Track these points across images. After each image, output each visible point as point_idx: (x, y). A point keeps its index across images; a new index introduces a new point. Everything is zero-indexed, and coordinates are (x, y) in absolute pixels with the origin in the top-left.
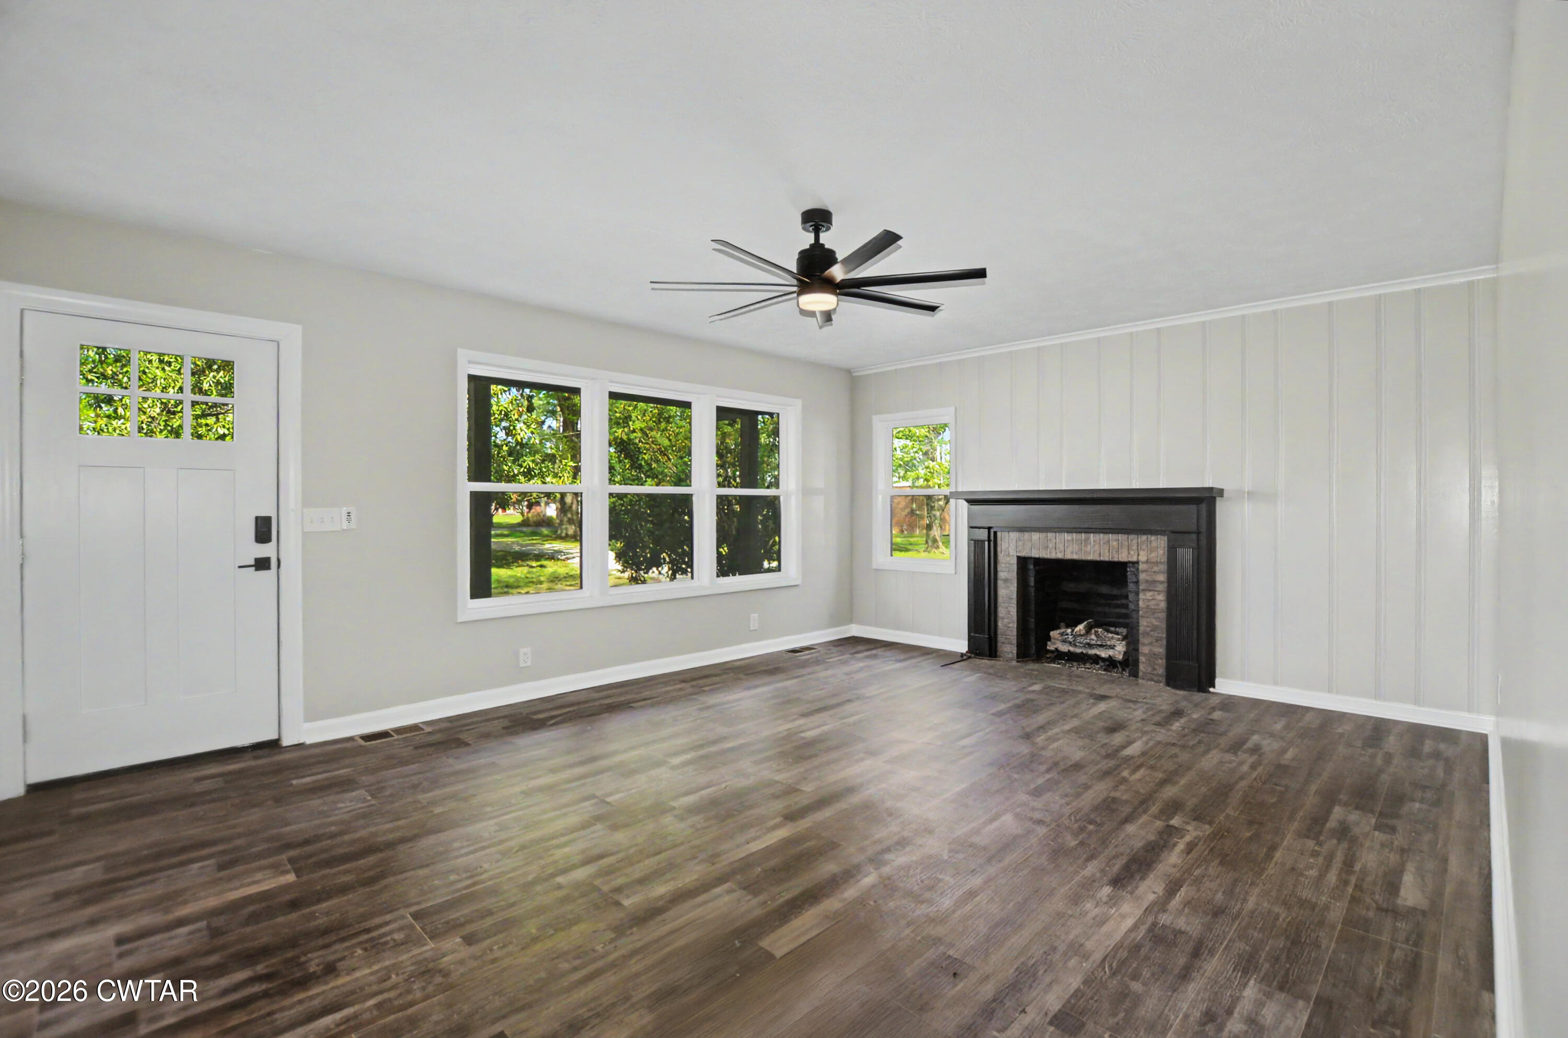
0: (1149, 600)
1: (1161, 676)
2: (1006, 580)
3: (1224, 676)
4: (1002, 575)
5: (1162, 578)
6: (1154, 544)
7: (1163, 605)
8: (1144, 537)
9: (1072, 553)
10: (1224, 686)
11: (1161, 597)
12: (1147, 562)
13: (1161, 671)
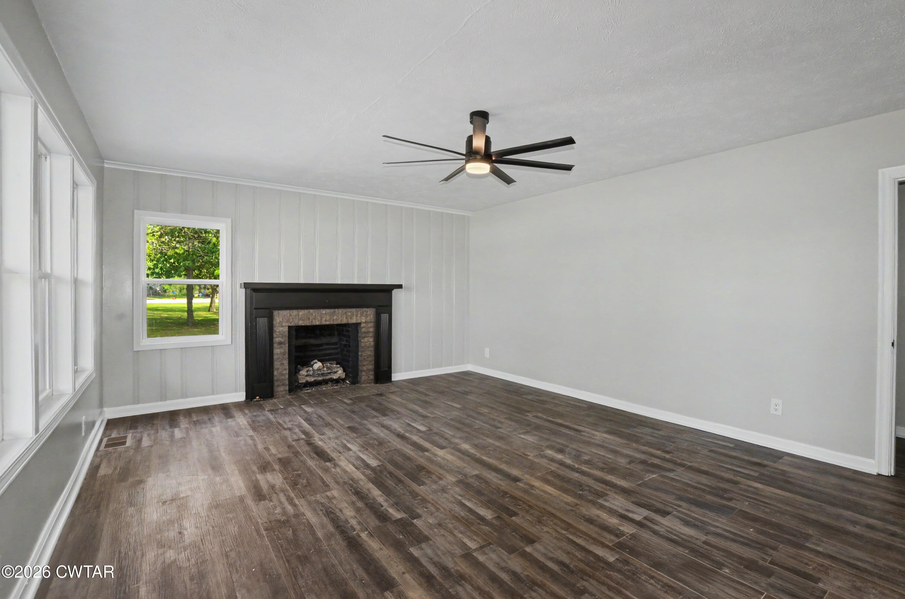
0: (366, 342)
1: (372, 380)
2: (280, 343)
3: (395, 373)
4: (277, 340)
5: (372, 330)
6: (369, 313)
7: (372, 344)
8: (364, 309)
9: (326, 320)
10: (396, 377)
11: (371, 340)
12: (365, 322)
13: (372, 377)
